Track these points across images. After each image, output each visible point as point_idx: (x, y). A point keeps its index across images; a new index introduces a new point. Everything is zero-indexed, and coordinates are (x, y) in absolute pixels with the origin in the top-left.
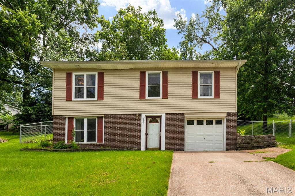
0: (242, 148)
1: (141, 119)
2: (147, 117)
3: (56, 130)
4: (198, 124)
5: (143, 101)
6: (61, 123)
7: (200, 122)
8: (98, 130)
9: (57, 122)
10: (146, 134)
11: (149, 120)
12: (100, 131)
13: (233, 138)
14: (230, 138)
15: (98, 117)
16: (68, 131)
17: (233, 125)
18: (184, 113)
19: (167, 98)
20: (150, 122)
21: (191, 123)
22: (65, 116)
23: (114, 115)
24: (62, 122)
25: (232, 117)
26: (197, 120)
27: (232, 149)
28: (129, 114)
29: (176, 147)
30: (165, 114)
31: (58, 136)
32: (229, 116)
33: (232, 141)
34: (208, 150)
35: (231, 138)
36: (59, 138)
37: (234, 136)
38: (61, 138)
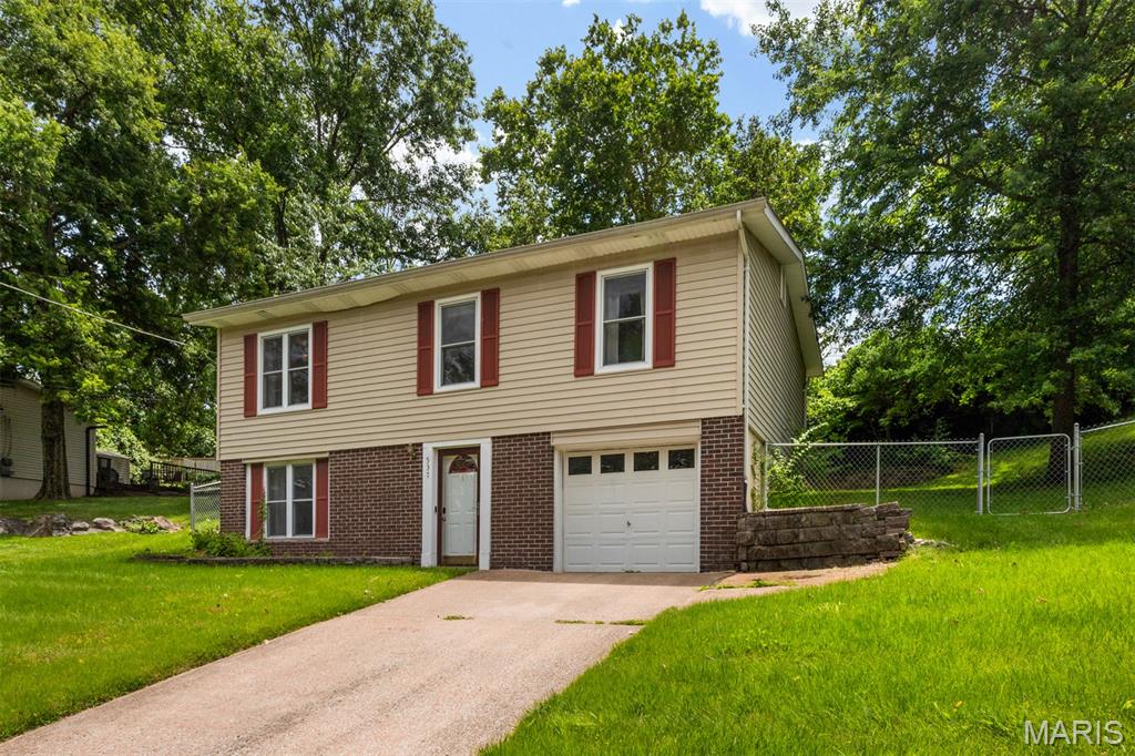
0: (758, 561)
1: (421, 462)
2: (442, 453)
3: (225, 501)
4: (604, 470)
5: (427, 401)
7: (613, 463)
8: (318, 500)
10: (441, 510)
11: (449, 461)
12: (322, 501)
13: (725, 523)
14: (716, 523)
15: (318, 461)
16: (253, 504)
17: (726, 470)
18: (549, 433)
19: (497, 385)
20: (454, 469)
21: (580, 466)
22: (244, 462)
23: (354, 450)
25: (723, 436)
26: (602, 456)
27: (722, 566)
28: (390, 447)
29: (524, 555)
30: (489, 440)
32: (710, 433)
33: (724, 533)
34: (635, 568)
35: (720, 523)
36: (231, 525)
37: (730, 513)
38: (235, 524)
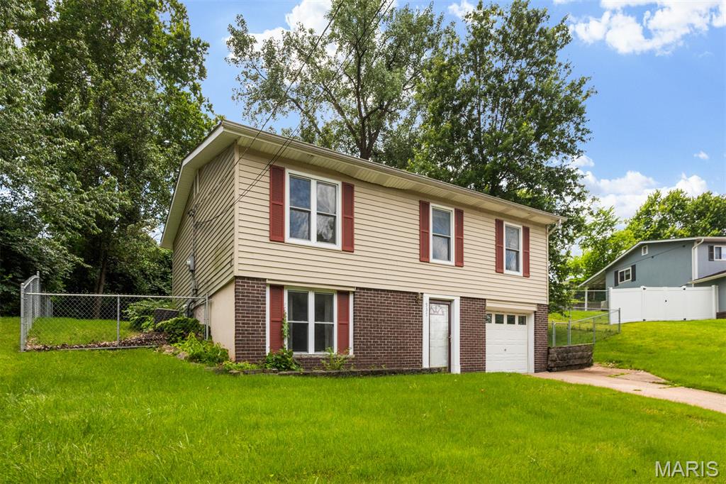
1: (422, 306)
2: (431, 301)
3: (243, 317)
6: (258, 300)
8: (339, 324)
9: (247, 296)
12: (343, 325)
13: (543, 351)
15: (340, 293)
17: (543, 328)
18: (485, 299)
19: (463, 267)
23: (374, 290)
24: (258, 297)
25: (542, 313)
26: (495, 315)
28: (401, 292)
30: (459, 298)
31: (251, 334)
36: (251, 340)
37: (545, 347)
38: (257, 340)
